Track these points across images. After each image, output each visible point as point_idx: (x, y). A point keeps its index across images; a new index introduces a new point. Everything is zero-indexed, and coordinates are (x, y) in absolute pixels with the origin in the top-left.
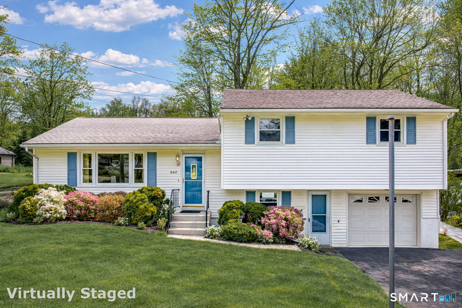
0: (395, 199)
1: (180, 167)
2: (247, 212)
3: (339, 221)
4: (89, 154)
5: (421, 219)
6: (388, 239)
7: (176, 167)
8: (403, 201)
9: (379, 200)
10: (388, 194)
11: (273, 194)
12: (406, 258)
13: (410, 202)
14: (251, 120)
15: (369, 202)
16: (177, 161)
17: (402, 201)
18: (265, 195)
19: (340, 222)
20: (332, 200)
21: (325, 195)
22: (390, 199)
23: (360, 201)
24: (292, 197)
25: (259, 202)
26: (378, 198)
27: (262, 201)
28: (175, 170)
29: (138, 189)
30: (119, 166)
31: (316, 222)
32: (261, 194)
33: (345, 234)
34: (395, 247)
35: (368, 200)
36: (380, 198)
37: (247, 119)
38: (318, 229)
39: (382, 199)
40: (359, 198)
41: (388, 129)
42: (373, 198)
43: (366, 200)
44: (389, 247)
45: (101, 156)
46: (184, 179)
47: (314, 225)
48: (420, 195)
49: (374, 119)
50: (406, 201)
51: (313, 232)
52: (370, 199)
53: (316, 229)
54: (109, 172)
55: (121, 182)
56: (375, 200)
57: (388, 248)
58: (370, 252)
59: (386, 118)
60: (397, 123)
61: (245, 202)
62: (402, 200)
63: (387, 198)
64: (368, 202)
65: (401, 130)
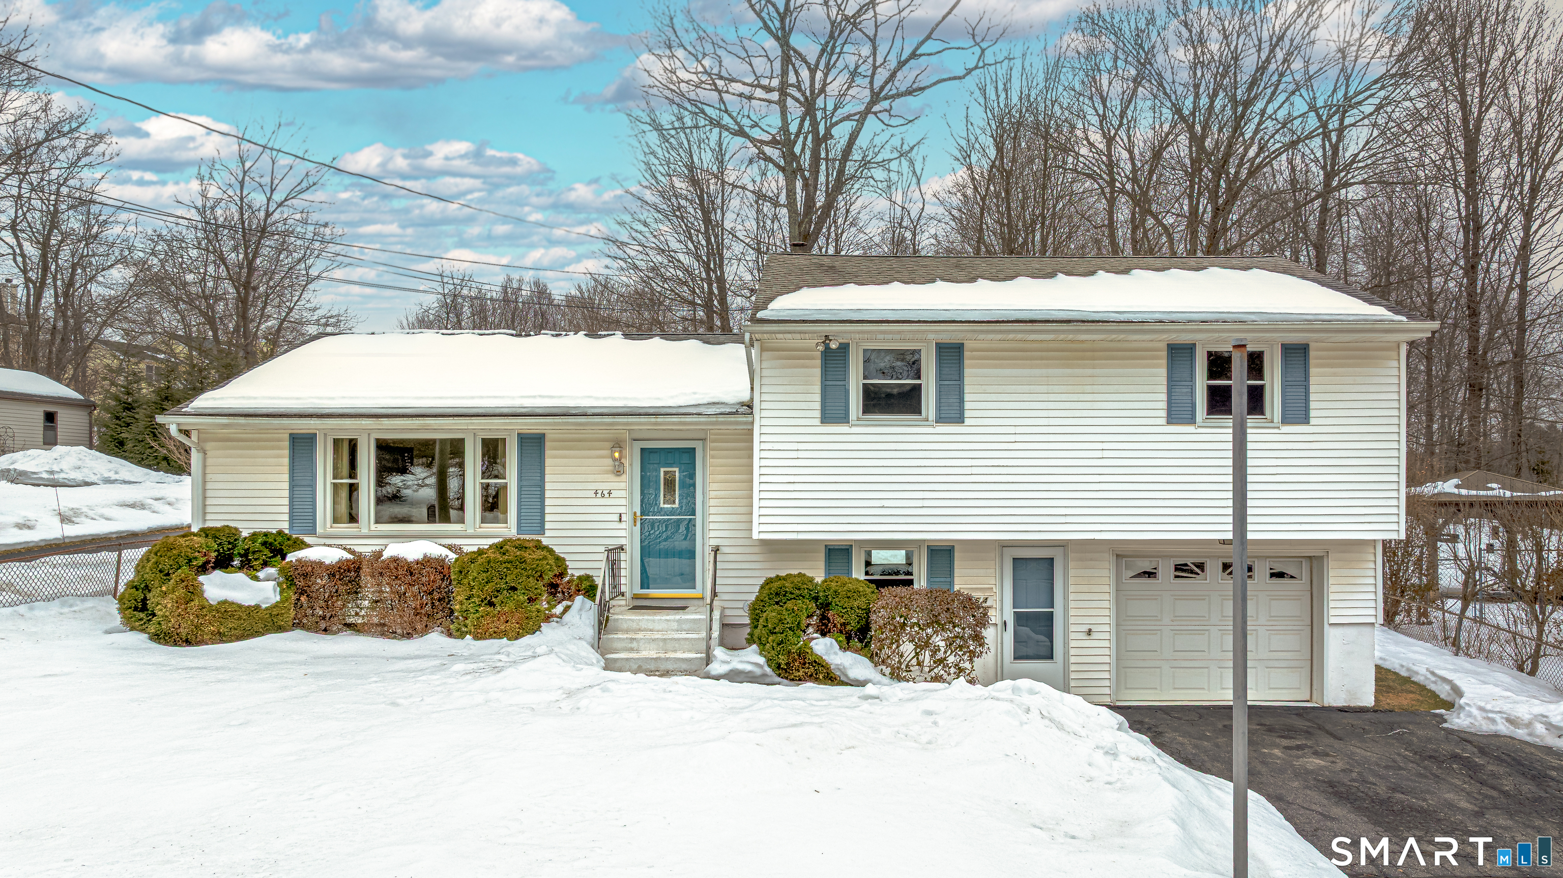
0: (1250, 569)
1: (624, 477)
2: (825, 606)
3: (1089, 632)
4: (351, 441)
5: (1326, 626)
6: (1229, 682)
7: (612, 477)
8: (1273, 575)
9: (1203, 571)
10: (1231, 557)
11: (903, 553)
12: (1282, 737)
13: (1292, 577)
14: (838, 348)
15: (1177, 577)
16: (615, 460)
17: (1268, 575)
18: (880, 557)
19: (1094, 636)
20: (1072, 572)
21: (1052, 560)
22: (1235, 568)
23: (1150, 574)
24: (957, 563)
25: (862, 577)
26: (1201, 566)
27: (872, 575)
28: (606, 486)
29: (491, 541)
30: (434, 474)
31: (1025, 630)
32: (869, 554)
33: (1107, 668)
34: (1249, 703)
35: (1173, 573)
36: (1208, 567)
37: (827, 347)
38: (1030, 652)
39: (1213, 568)
40: (1147, 566)
41: (1230, 378)
42: (1186, 565)
43: (1166, 571)
44: (1231, 703)
45: (383, 447)
46: (638, 514)
47: (1018, 640)
48: (1321, 558)
49: (1190, 349)
50: (1281, 575)
51: (1015, 659)
52: (1178, 568)
53: (1024, 651)
54: (406, 492)
55: (440, 522)
56: (1192, 572)
57: (1230, 707)
58: (1180, 719)
59: (1225, 348)
60: (1256, 363)
61: (819, 579)
62: (1268, 572)
63: (1226, 566)
64: (1172, 577)
65: (1266, 382)
